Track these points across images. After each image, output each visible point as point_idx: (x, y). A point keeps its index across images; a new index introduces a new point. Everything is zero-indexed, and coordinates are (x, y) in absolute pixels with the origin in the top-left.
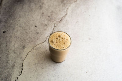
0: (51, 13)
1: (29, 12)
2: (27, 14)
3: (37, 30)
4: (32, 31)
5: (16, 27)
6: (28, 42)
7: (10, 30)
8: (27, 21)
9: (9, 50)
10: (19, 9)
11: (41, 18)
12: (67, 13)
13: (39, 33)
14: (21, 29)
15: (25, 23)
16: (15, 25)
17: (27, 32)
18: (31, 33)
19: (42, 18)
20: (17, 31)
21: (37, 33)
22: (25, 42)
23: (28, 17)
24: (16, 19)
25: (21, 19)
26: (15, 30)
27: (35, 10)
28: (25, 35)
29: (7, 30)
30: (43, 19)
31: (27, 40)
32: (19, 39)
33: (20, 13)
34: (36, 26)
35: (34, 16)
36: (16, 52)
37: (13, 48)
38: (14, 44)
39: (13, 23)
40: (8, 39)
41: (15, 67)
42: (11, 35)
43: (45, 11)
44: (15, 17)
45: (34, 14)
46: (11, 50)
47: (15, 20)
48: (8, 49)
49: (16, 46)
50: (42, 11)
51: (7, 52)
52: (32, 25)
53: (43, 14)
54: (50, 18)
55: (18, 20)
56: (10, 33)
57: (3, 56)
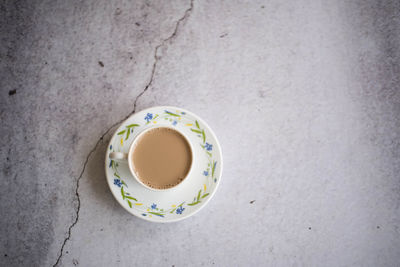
0: (142, 8)
1: (74, 14)
2: (69, 20)
3: (105, 77)
4: (91, 83)
5: (44, 70)
6: (84, 119)
7: (27, 84)
8: (74, 45)
9: (34, 151)
10: (42, 5)
11: (112, 30)
12: (192, 5)
13: (113, 86)
14: (58, 78)
15: (68, 55)
16: (40, 65)
17: (78, 85)
18: (89, 88)
19: (116, 30)
20: (49, 85)
21: (108, 87)
22: (76, 122)
23: (75, 32)
24: (41, 43)
25: (55, 42)
26: (43, 83)
27: (92, 4)
28: (73, 98)
29: (20, 86)
30: (121, 36)
31: (80, 115)
32: (58, 111)
33: (48, 19)
34: (101, 64)
35: (92, 24)
36: (54, 155)
37: (46, 145)
38: (47, 131)
39: (35, 57)
40: (27, 115)
41: (59, 203)
42: (34, 102)
43: (125, 5)
44: (37, 36)
45: (92, 16)
46: (41, 150)
47: (37, 46)
48: (31, 149)
49: (52, 135)
50: (116, 5)
51: (31, 159)
52: (90, 61)
53: (118, 14)
54: (141, 28)
55: (47, 44)
56: (29, 95)
57: (21, 171)
